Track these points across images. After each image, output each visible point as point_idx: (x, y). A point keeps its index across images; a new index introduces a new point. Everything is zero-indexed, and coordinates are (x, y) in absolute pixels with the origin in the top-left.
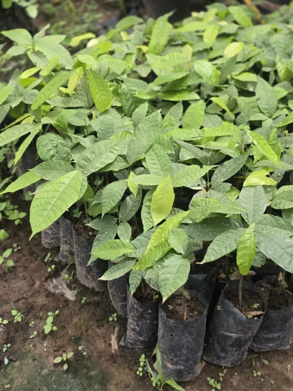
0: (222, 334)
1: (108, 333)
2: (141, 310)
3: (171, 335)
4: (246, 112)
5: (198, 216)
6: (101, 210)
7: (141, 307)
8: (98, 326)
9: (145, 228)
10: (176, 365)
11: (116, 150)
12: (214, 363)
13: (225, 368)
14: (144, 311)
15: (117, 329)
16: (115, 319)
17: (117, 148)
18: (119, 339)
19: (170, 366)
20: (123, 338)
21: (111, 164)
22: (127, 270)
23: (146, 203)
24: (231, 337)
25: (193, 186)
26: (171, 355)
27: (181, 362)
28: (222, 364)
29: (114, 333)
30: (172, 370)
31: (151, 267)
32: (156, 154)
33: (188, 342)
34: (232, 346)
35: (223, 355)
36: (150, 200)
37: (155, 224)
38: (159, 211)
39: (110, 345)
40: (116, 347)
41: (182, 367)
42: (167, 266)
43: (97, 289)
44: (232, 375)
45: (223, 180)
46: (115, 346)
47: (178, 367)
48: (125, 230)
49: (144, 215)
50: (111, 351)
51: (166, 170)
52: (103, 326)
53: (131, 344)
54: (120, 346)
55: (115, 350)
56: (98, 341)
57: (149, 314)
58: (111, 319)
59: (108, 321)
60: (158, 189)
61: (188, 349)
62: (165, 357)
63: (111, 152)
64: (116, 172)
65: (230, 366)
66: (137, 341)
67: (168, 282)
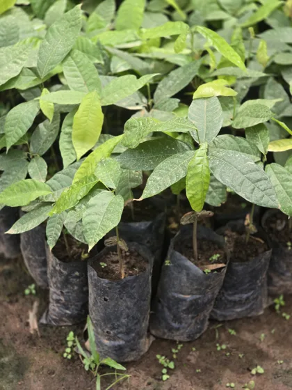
0: (174, 297)
1: (24, 309)
2: (65, 272)
3: (105, 300)
4: (201, 9)
5: (134, 140)
6: (5, 143)
7: (65, 269)
8: (11, 302)
9: (66, 163)
10: (114, 340)
11: (21, 59)
12: (165, 337)
13: (180, 342)
14: (69, 275)
15: (36, 304)
16: (34, 292)
17: (23, 56)
18: (39, 316)
19: (106, 342)
20: (44, 315)
21: (15, 79)
22: (42, 219)
23: (65, 129)
24: (184, 300)
25: (130, 106)
26: (107, 327)
27: (120, 336)
28: (176, 338)
29: (32, 309)
30: (110, 348)
31: (73, 209)
32: (77, 63)
33: (128, 307)
34: (188, 311)
35: (175, 325)
36: (71, 125)
37: (79, 157)
38: (83, 138)
39: (27, 324)
40: (36, 326)
41: (121, 342)
42: (93, 206)
43: (7, 255)
44: (189, 351)
46: (34, 324)
47: (116, 343)
48: (38, 168)
49: (63, 146)
50: (28, 331)
51: (91, 84)
52: (17, 301)
53: (54, 320)
54: (41, 325)
55: (35, 330)
56: (11, 321)
57: (76, 277)
58: (27, 292)
59: (24, 295)
60: (80, 109)
61: (128, 316)
62: (99, 330)
63: (15, 62)
64: (23, 91)
65: (186, 340)
66: (62, 316)
67: (94, 225)
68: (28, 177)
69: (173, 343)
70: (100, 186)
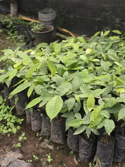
0: (119, 148)
1: (72, 158)
2: (89, 145)
3: (105, 151)
4: (100, 72)
5: (110, 105)
7: (89, 144)
8: (67, 157)
10: (106, 163)
11: (68, 87)
12: (115, 161)
13: (119, 162)
14: (90, 145)
15: (74, 156)
16: (73, 153)
17: (68, 86)
18: (77, 160)
19: (103, 164)
20: (78, 159)
21: (68, 92)
23: (84, 104)
24: (122, 149)
26: (104, 159)
27: (108, 161)
28: (118, 161)
29: (74, 158)
30: (104, 165)
31: (99, 125)
32: (83, 87)
33: (110, 152)
34: (122, 153)
35: (119, 157)
36: (86, 103)
38: (90, 106)
39: (75, 162)
40: (77, 163)
41: (108, 163)
43: (61, 143)
44: (123, 165)
45: (107, 94)
47: (106, 164)
49: (85, 109)
50: (76, 164)
51: (88, 92)
52: (69, 156)
53: (82, 160)
54: (78, 162)
55: (77, 164)
56: (69, 162)
58: (71, 153)
59: (70, 154)
60: (89, 98)
61: (110, 155)
62: (101, 160)
63: (67, 88)
64: (67, 95)
65: (121, 161)
68: (75, 118)
69: (117, 163)
70: (105, 118)
